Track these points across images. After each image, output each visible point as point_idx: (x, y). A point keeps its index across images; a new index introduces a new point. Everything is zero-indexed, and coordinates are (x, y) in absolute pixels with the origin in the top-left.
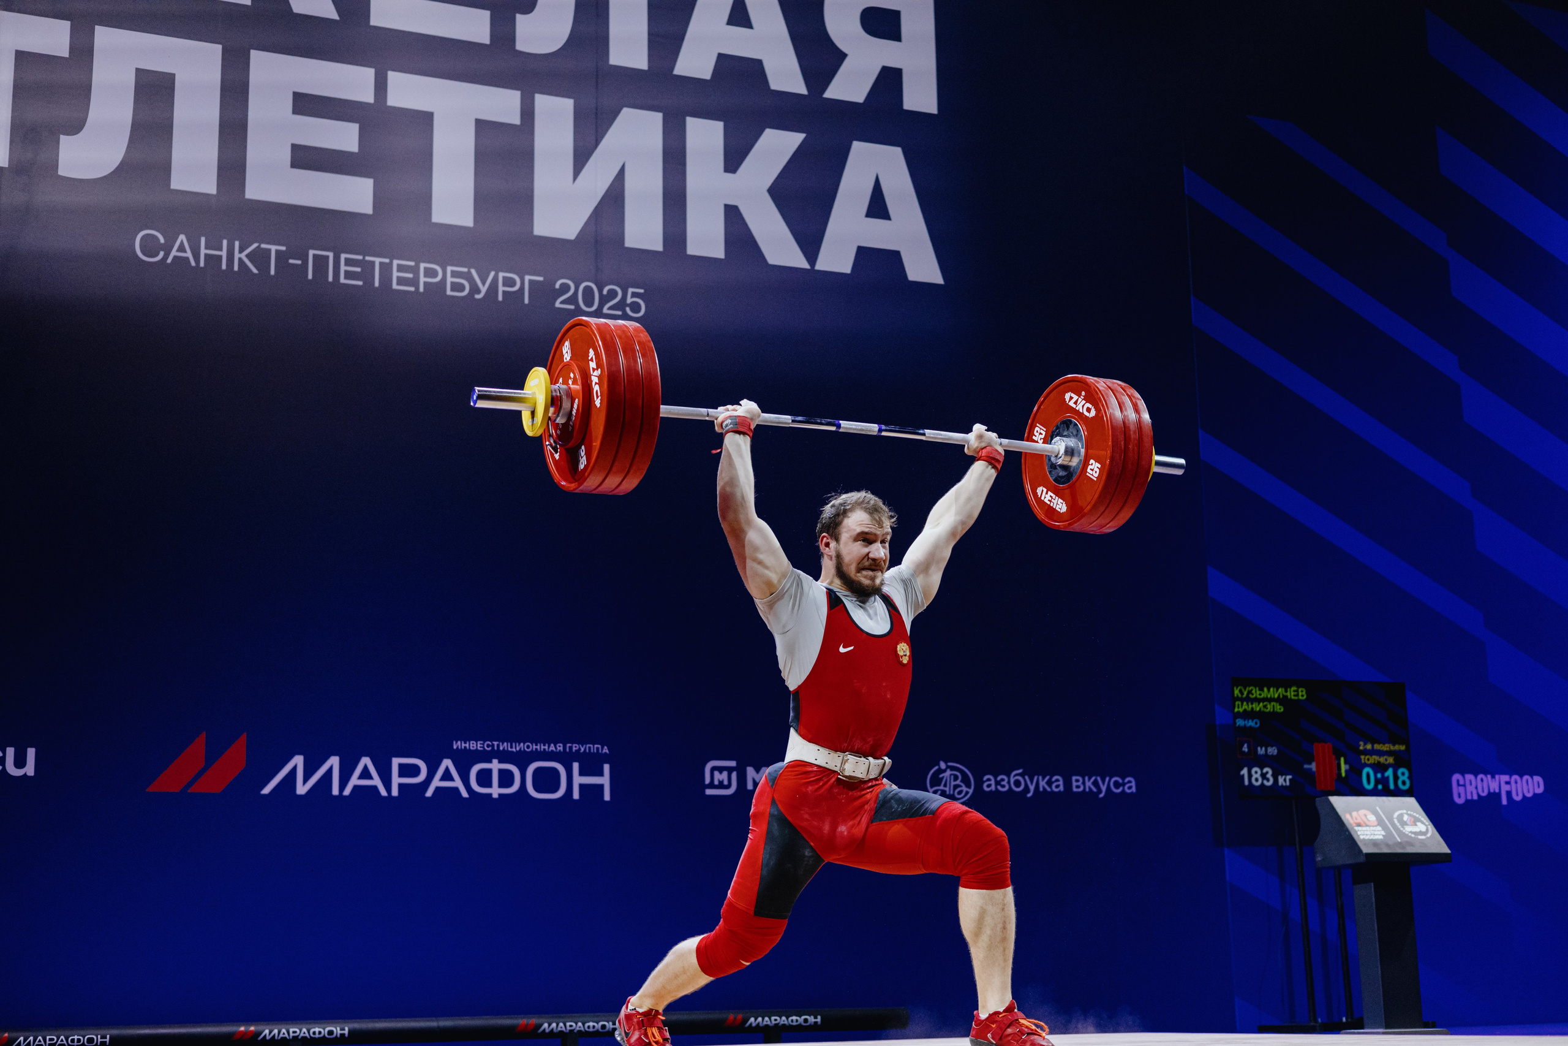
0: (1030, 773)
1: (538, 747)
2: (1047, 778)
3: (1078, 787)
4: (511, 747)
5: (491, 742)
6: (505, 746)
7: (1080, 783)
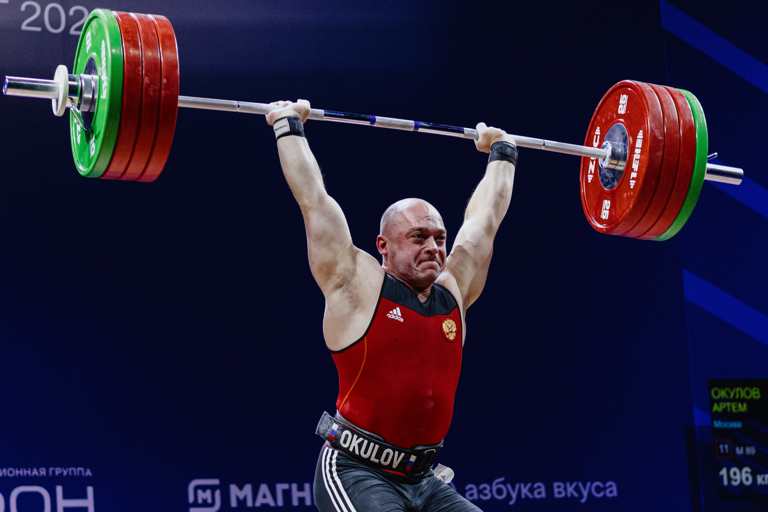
0: (512, 481)
1: (21, 472)
2: (529, 485)
3: (559, 493)
7: (561, 489)
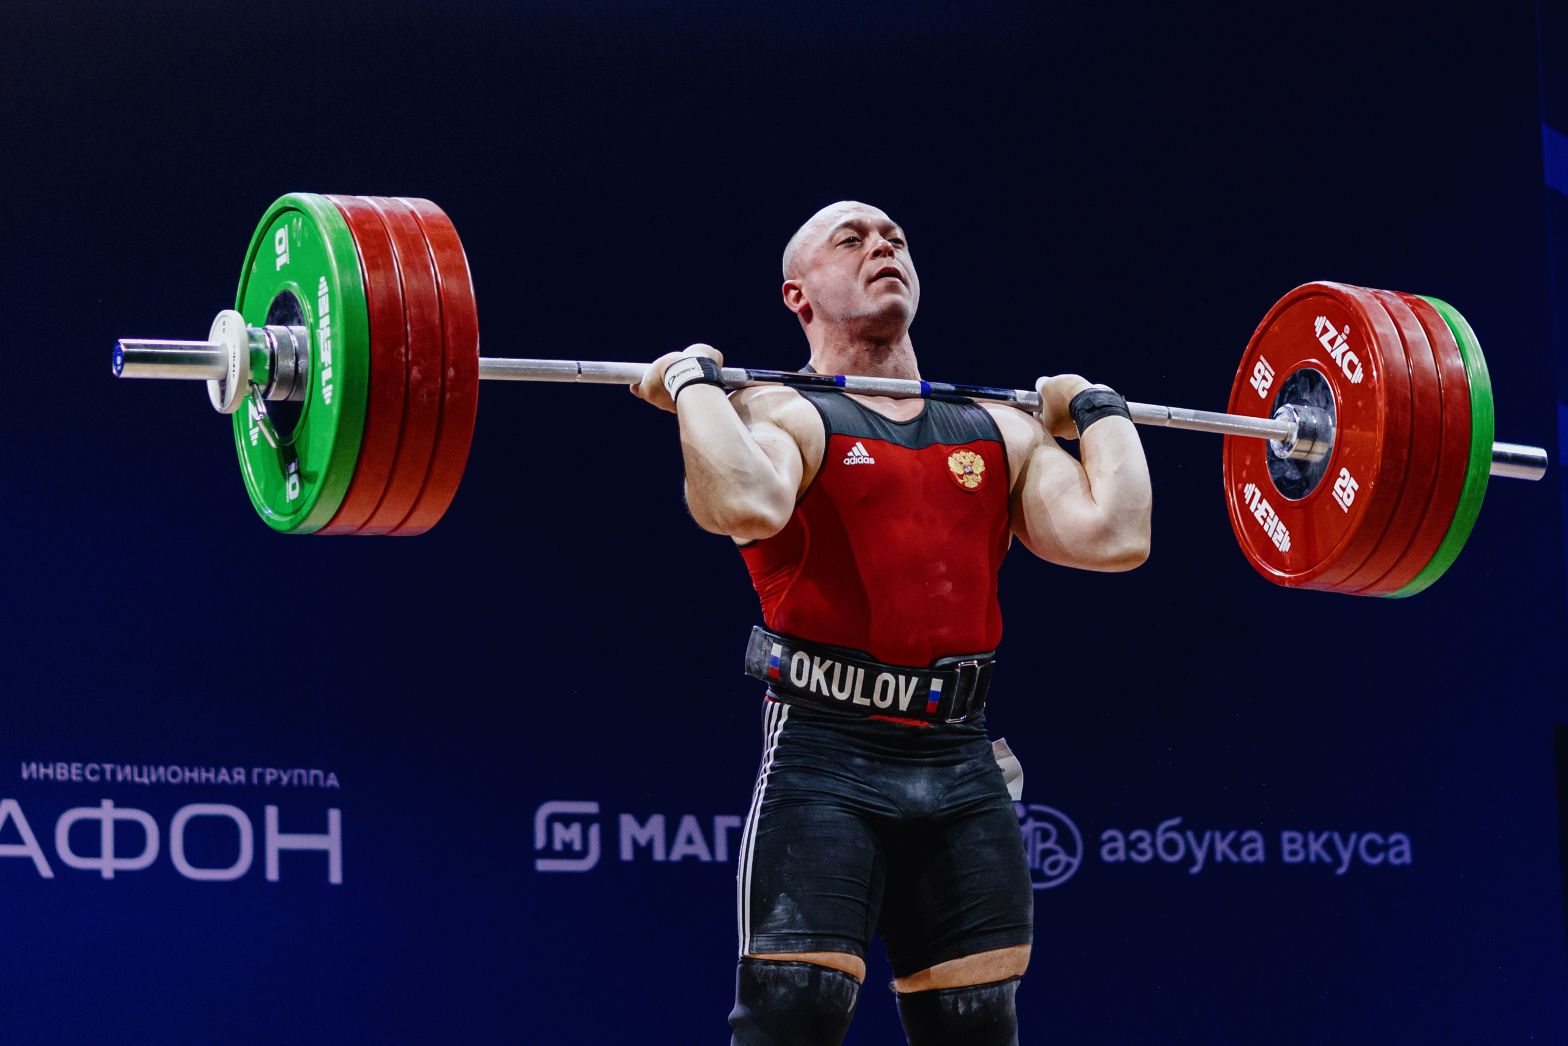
0: (1196, 824)
1: (195, 775)
2: (1232, 835)
3: (1293, 853)
4: (140, 775)
5: (99, 764)
6: (126, 773)
7: (1297, 846)
